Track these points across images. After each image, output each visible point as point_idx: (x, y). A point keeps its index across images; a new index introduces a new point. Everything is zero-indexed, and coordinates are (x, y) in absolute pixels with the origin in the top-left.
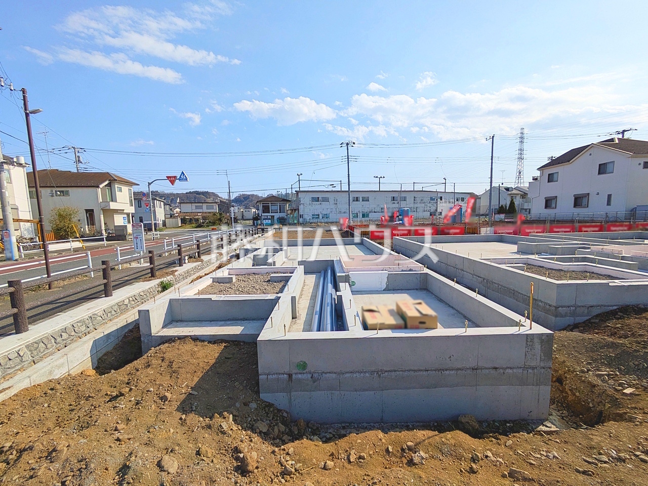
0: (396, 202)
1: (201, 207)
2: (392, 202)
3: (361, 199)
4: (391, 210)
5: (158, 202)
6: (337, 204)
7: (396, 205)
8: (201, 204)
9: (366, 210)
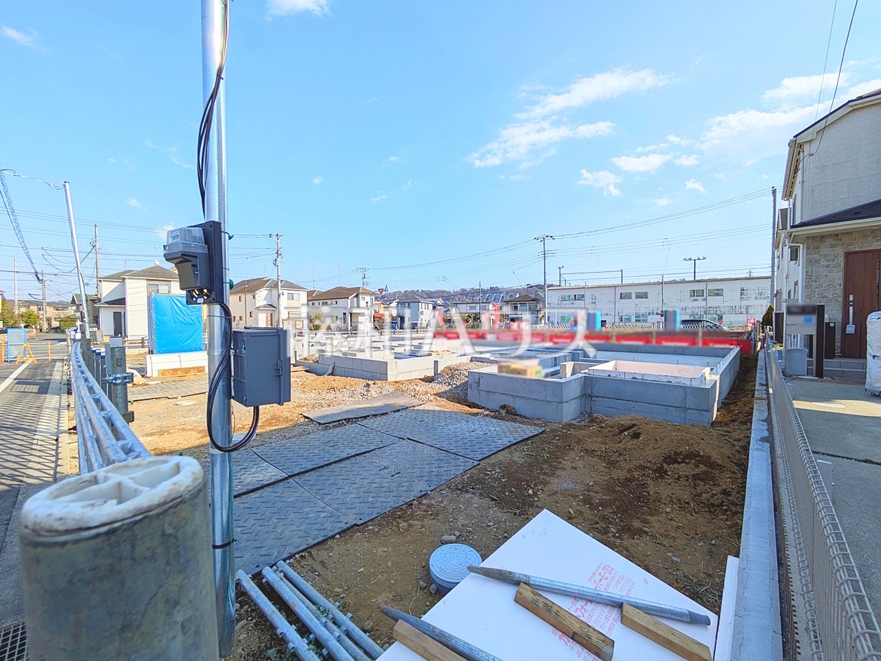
0: (700, 298)
1: (475, 309)
2: (694, 298)
3: (634, 296)
4: (689, 311)
5: (424, 304)
6: (595, 303)
7: (700, 303)
8: (475, 305)
9: (642, 311)
